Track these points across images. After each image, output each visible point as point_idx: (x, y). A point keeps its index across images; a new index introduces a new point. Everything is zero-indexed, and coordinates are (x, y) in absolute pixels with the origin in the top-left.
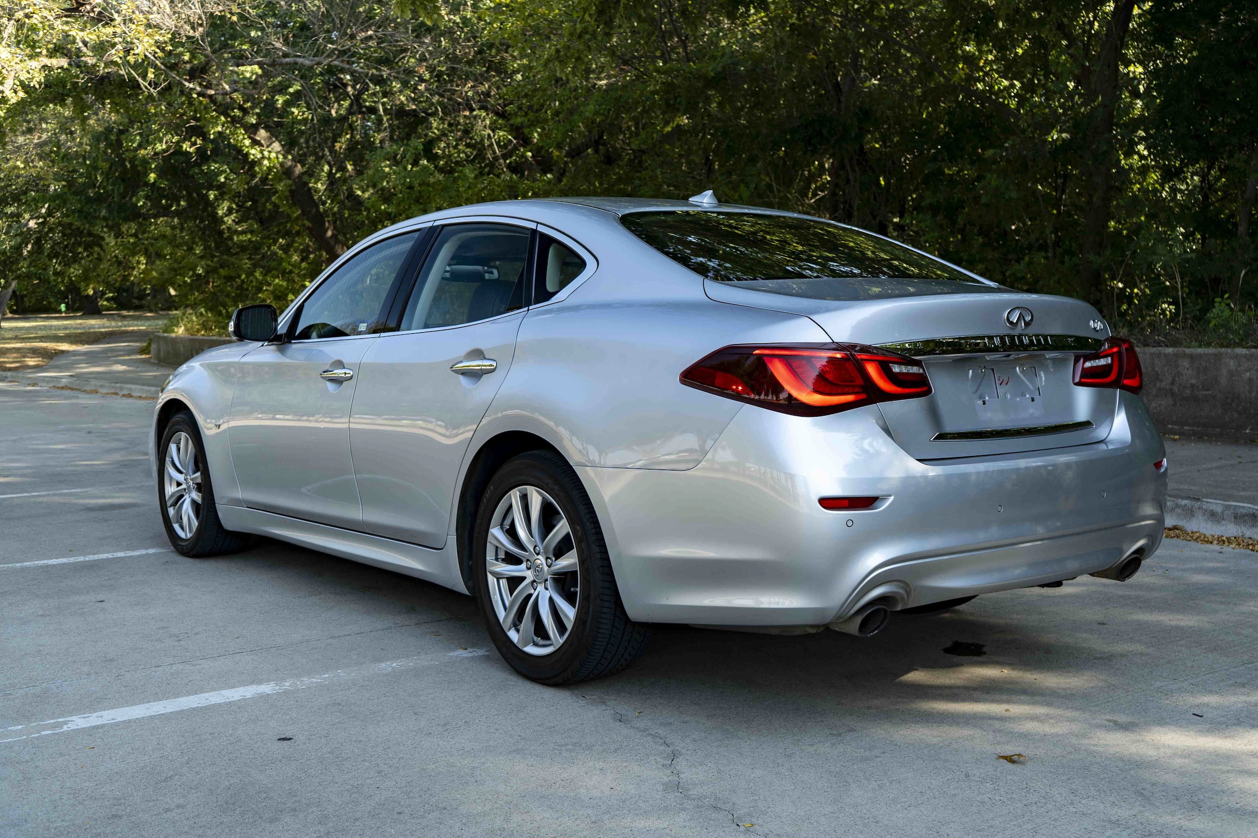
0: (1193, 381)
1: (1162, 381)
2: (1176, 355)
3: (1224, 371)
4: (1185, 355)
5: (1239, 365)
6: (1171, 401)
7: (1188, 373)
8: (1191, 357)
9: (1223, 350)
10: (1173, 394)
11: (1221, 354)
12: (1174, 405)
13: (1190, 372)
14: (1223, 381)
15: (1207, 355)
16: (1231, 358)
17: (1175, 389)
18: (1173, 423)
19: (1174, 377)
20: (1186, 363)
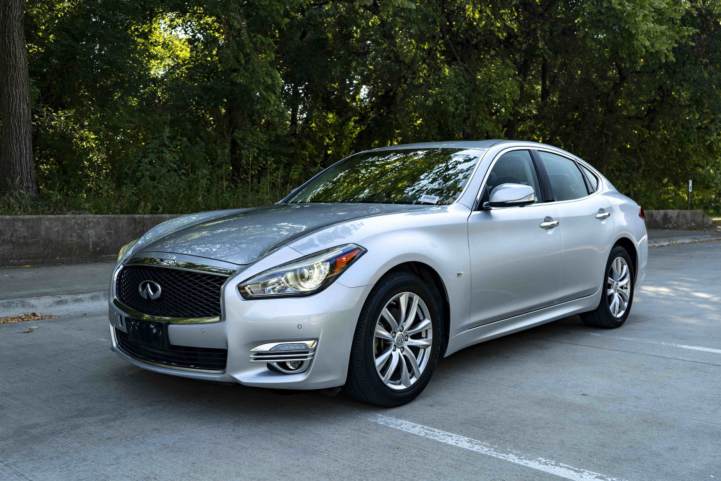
0: (25, 234)
1: (4, 235)
2: (14, 220)
3: (43, 227)
4: (19, 220)
5: (51, 224)
6: (11, 247)
7: (21, 230)
8: (23, 220)
9: (41, 216)
10: (13, 243)
11: (41, 218)
12: (14, 249)
13: (22, 229)
14: (43, 233)
15: (33, 219)
16: (47, 220)
17: (14, 239)
18: (14, 259)
19: (13, 232)
20: (20, 224)
